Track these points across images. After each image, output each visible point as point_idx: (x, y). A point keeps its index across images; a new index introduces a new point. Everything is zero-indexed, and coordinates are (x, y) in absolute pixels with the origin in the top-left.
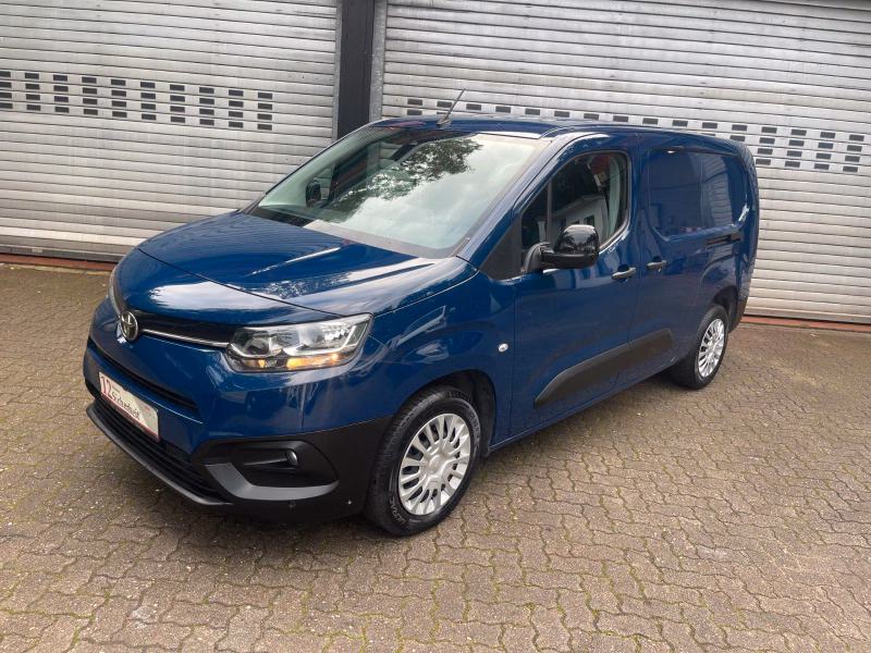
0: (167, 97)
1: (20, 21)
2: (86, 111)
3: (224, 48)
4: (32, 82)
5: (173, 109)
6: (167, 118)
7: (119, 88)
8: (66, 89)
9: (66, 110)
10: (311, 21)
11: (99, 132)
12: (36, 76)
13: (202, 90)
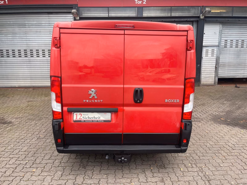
0: (41, 52)
6: (42, 56)
7: (32, 51)
8: (21, 52)
9: (21, 57)
12: (14, 50)
13: (48, 50)
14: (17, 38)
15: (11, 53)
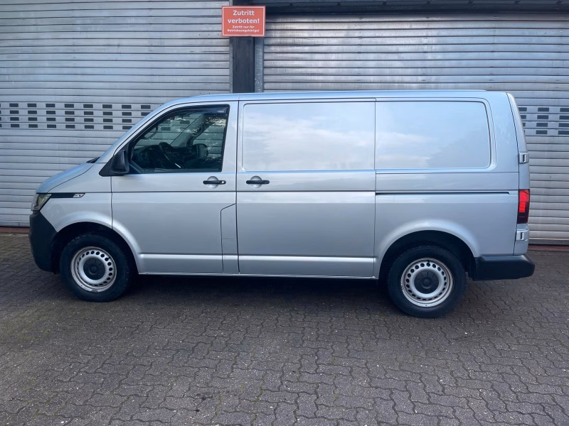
0: (120, 113)
1: (25, 71)
2: (67, 126)
3: (156, 79)
4: (32, 109)
5: (124, 121)
6: (121, 127)
7: (88, 110)
8: (54, 113)
9: (55, 126)
10: (213, 57)
11: (76, 140)
12: (34, 105)
13: (143, 107)
14: (47, 64)
15: (23, 114)
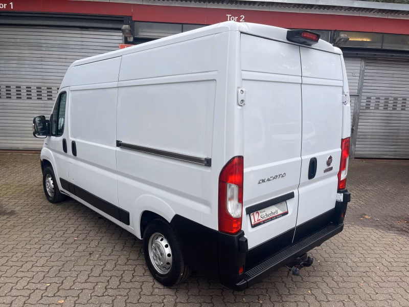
1: (14, 69)
2: (38, 98)
4: (18, 89)
7: (50, 90)
9: (31, 98)
11: (43, 105)
12: (20, 87)
